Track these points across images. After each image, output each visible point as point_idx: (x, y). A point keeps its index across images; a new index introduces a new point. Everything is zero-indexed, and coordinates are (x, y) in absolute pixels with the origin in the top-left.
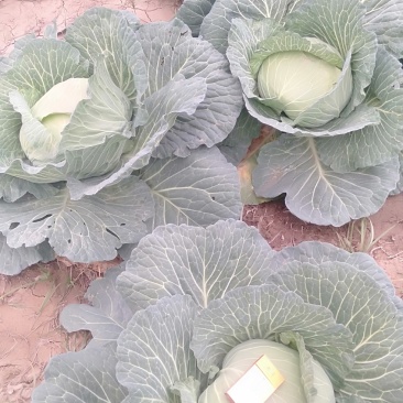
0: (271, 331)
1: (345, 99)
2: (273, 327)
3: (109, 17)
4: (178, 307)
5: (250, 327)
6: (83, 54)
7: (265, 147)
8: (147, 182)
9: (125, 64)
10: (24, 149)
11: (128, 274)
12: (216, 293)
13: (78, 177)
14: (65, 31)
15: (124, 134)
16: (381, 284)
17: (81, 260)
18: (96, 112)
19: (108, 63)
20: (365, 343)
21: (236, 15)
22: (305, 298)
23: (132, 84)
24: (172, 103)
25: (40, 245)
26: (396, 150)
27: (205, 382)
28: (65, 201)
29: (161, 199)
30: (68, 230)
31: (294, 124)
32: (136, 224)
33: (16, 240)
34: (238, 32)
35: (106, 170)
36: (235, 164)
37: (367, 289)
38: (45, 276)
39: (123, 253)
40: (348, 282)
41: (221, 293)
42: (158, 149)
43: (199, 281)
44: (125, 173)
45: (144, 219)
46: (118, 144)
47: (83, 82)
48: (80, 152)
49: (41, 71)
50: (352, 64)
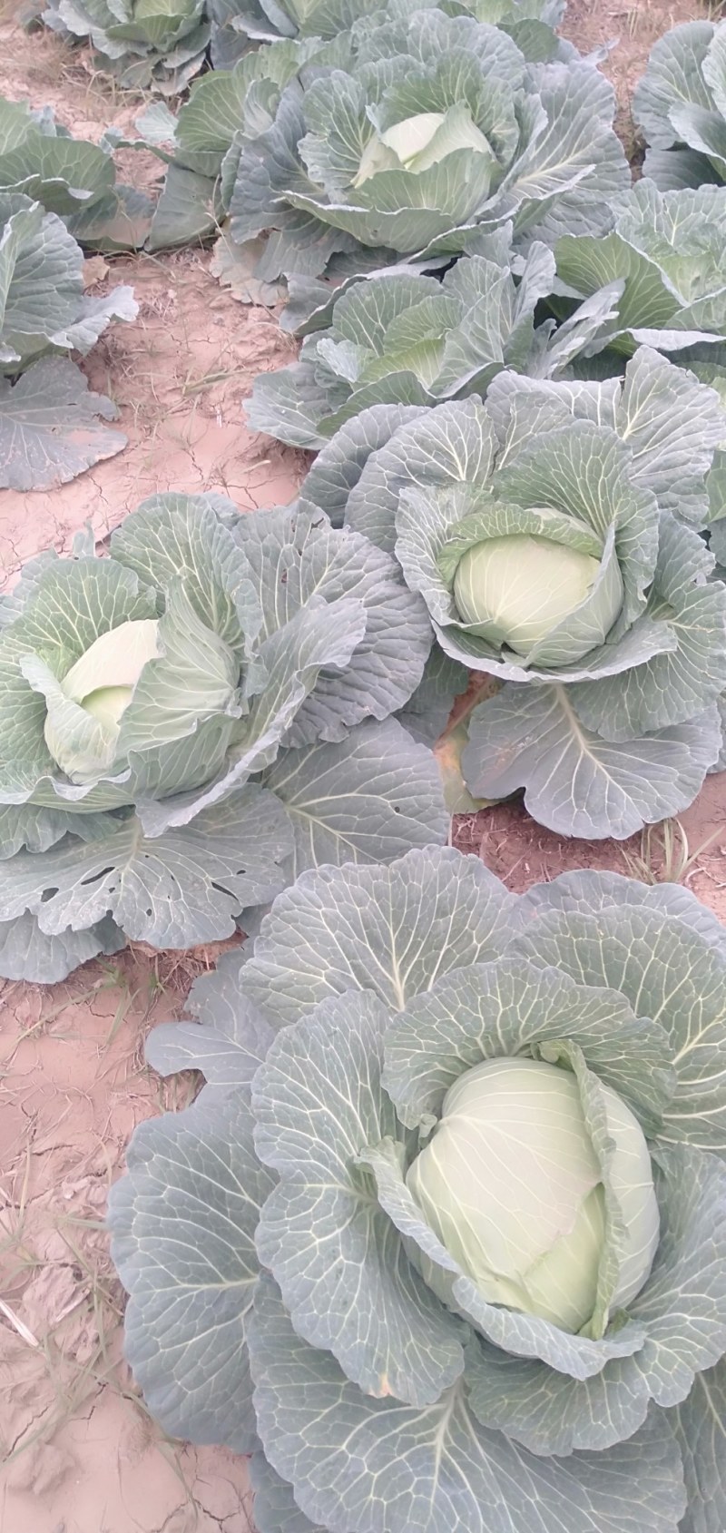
0: (523, 1040)
1: (612, 611)
2: (526, 1033)
3: (183, 508)
4: (355, 1014)
5: (484, 1038)
6: (144, 577)
7: (478, 708)
8: (277, 792)
9: (219, 589)
10: (55, 755)
11: (259, 963)
12: (418, 981)
13: (155, 795)
14: (107, 539)
15: (229, 713)
16: (710, 937)
17: (174, 945)
18: (175, 678)
19: (189, 588)
20: (692, 1046)
21: (405, 482)
22: (576, 975)
23: (235, 622)
24: (309, 648)
25: (97, 924)
26: (712, 695)
27: (414, 1145)
28: (135, 840)
29: (304, 820)
30: (145, 894)
31: (526, 663)
32: (265, 869)
33: (53, 921)
34: (412, 511)
35: (202, 779)
36: (429, 745)
37: (686, 950)
38: (111, 979)
39: (247, 923)
40: (650, 939)
41: (428, 979)
42: (289, 734)
43: (386, 962)
44: (237, 781)
45: (278, 858)
46: (220, 729)
47: (148, 628)
48: (154, 752)
49: (73, 616)
50: (617, 548)
